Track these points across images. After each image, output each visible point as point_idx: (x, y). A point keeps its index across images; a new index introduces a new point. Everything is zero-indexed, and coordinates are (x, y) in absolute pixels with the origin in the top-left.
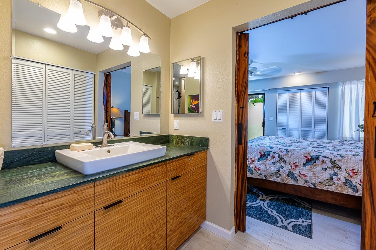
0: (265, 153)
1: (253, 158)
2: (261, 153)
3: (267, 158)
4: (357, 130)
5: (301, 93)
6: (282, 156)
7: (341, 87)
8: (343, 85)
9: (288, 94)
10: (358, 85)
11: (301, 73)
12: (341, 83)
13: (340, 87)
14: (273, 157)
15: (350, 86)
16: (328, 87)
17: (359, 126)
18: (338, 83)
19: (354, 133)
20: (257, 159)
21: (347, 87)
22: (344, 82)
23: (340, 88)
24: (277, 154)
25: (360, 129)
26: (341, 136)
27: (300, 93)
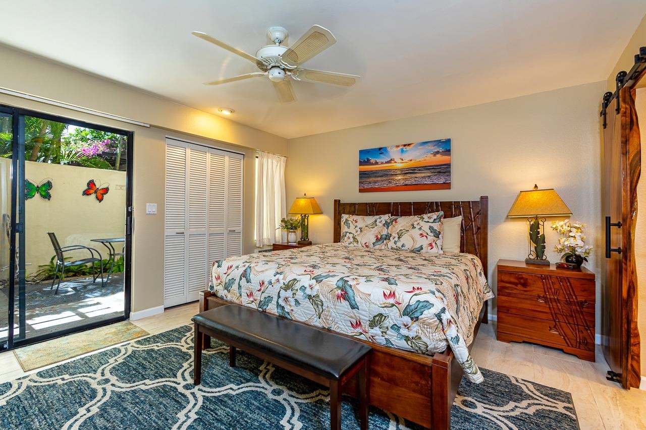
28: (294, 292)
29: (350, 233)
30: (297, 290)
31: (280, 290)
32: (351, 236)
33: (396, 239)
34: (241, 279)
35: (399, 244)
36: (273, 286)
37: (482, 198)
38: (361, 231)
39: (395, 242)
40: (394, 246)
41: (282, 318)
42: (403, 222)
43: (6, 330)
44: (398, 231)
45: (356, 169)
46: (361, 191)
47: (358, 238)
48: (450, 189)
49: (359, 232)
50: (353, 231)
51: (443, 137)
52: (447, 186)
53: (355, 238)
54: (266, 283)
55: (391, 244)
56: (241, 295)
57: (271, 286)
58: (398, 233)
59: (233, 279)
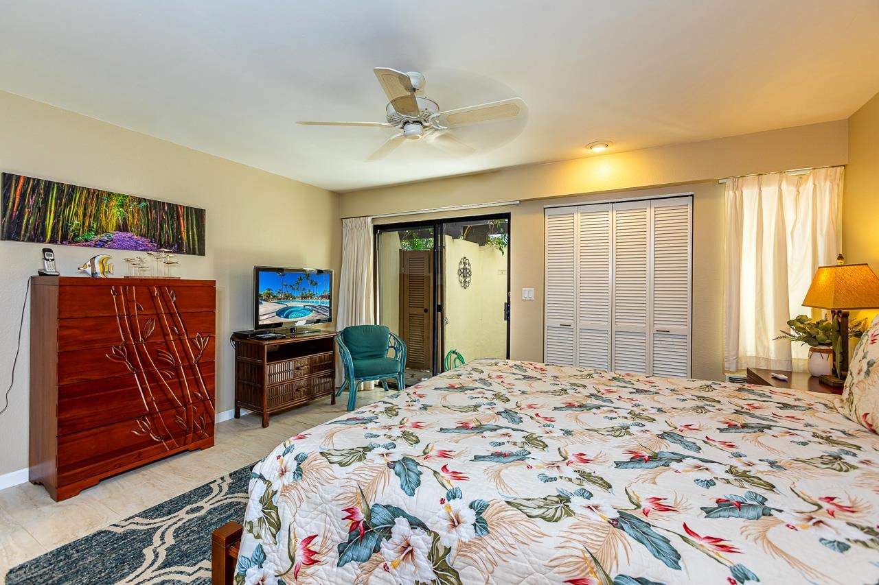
0: (370, 513)
1: (318, 540)
2: (351, 512)
3: (377, 550)
4: (784, 335)
5: (614, 213)
6: (448, 550)
7: (731, 193)
8: (735, 188)
9: (578, 217)
10: (780, 188)
11: (610, 149)
12: (729, 182)
13: (726, 193)
14: (407, 550)
15: (756, 190)
16: (692, 196)
17: (790, 323)
18: (720, 181)
19: (772, 346)
20: (336, 548)
21: (749, 193)
22: (737, 177)
23: (729, 195)
24: (425, 535)
25: (793, 333)
26: (733, 353)
27: (610, 213)
43: (375, 323)
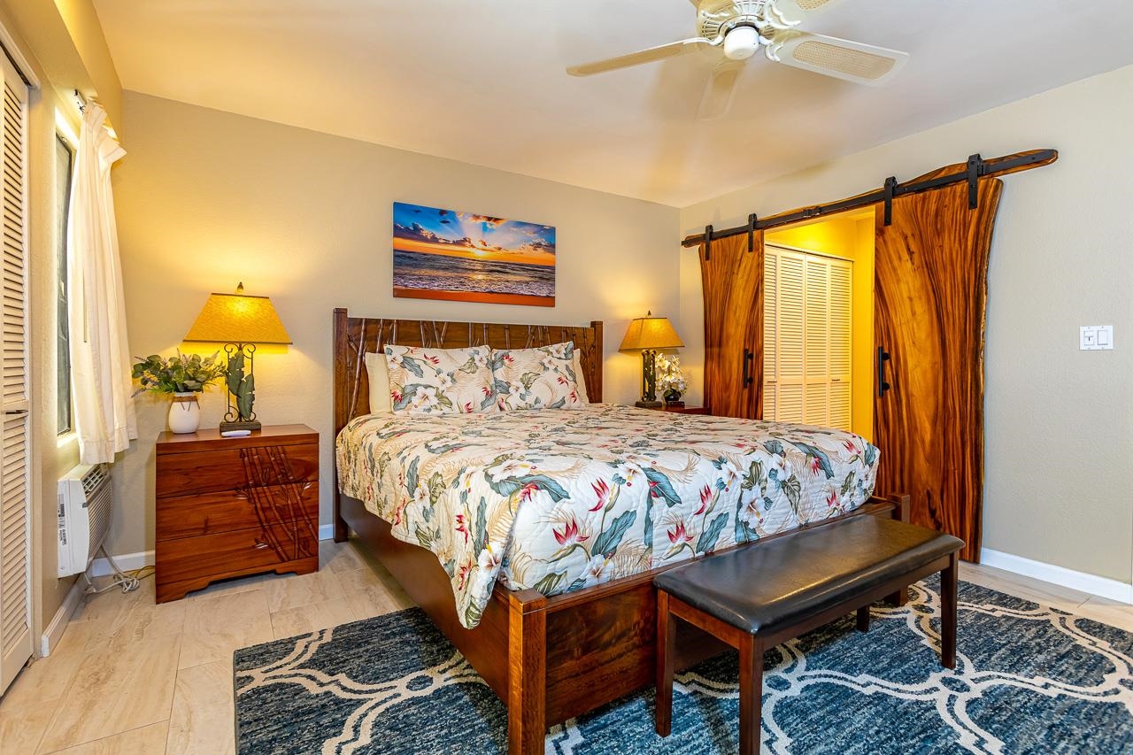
28: (762, 485)
29: (426, 387)
30: (766, 480)
31: (742, 492)
32: (431, 392)
33: (522, 390)
34: (650, 504)
35: (530, 399)
36: (727, 490)
37: (593, 324)
38: (454, 381)
39: (522, 397)
40: (522, 404)
41: (746, 544)
42: (524, 359)
44: (521, 376)
45: (386, 243)
46: (399, 294)
47: (451, 396)
48: (554, 306)
49: (449, 384)
50: (436, 382)
51: (547, 223)
52: (549, 301)
53: (443, 397)
54: (713, 489)
55: (514, 400)
56: (650, 545)
57: (723, 492)
58: (522, 380)
59: (627, 512)
